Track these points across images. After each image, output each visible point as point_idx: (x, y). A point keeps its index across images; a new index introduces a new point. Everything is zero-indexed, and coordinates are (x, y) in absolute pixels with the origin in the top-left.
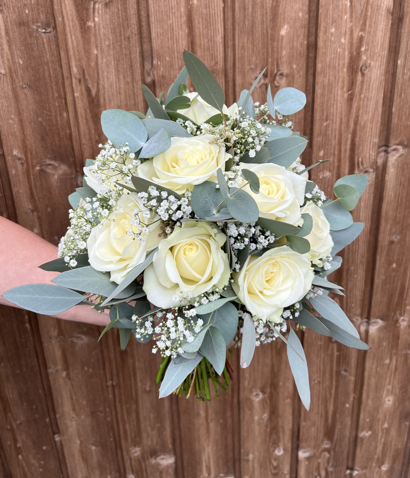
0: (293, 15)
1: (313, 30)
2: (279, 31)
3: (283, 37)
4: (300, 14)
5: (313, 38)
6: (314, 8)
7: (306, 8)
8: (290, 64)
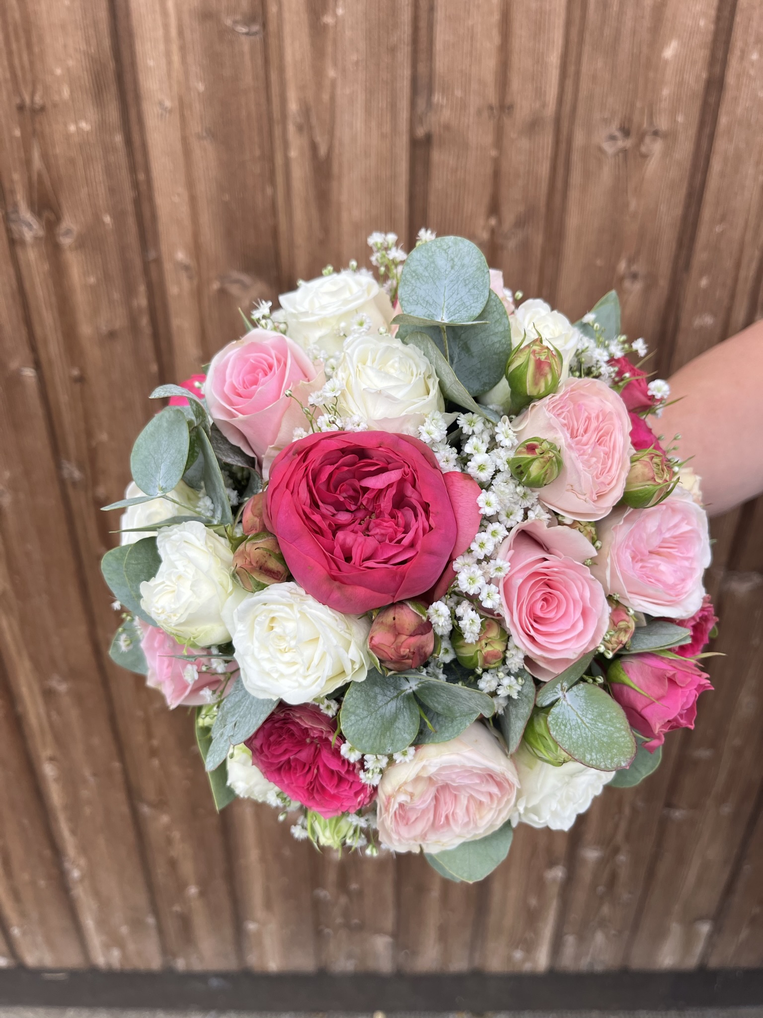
0: (690, 22)
1: (720, 54)
2: (661, 50)
3: (666, 62)
4: (702, 23)
5: (717, 69)
6: (726, 13)
7: (713, 13)
8: (673, 113)
